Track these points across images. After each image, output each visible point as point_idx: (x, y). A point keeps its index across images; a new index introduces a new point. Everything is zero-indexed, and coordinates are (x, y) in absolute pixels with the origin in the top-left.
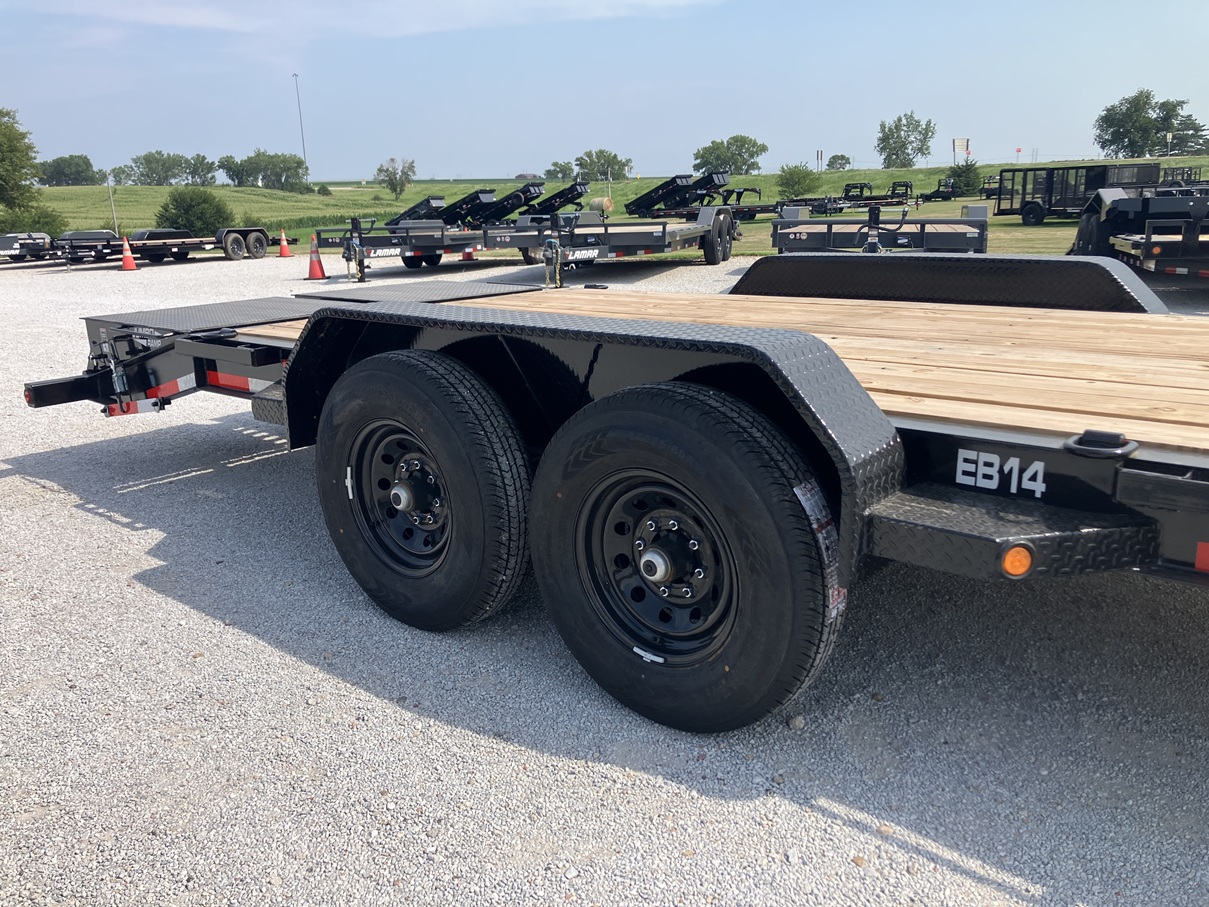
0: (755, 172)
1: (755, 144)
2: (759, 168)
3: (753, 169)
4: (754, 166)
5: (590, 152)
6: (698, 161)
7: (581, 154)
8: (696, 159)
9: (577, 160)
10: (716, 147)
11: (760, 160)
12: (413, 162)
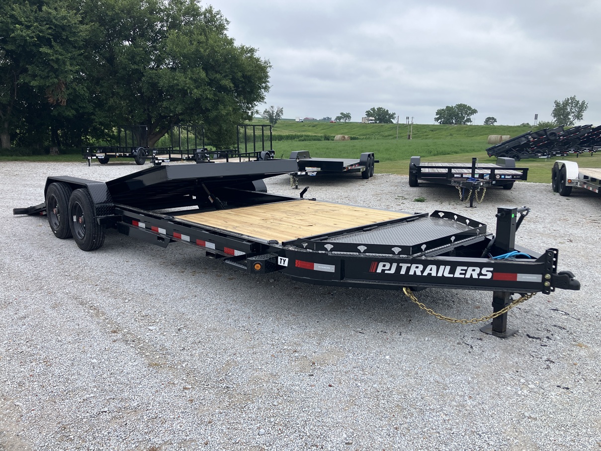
0: (469, 124)
1: (469, 108)
2: (471, 121)
3: (468, 122)
4: (469, 120)
5: (374, 108)
6: (438, 116)
7: (369, 109)
8: (437, 114)
9: (367, 112)
10: (449, 109)
11: (472, 117)
12: (282, 108)
